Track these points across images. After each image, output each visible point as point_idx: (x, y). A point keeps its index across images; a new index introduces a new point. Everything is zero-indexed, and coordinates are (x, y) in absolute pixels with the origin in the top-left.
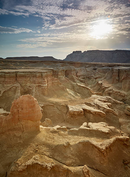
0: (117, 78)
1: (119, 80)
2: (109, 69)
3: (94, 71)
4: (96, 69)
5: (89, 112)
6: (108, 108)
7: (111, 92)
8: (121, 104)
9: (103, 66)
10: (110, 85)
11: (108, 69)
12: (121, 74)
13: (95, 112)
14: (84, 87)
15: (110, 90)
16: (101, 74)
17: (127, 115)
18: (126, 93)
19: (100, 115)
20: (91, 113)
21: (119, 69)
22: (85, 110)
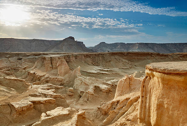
0: (50, 66)
1: (52, 67)
2: (36, 58)
3: (19, 61)
4: (22, 59)
5: (39, 102)
6: (55, 94)
7: (48, 79)
8: (62, 88)
9: (29, 56)
10: (45, 73)
11: (34, 58)
12: (54, 62)
13: (45, 101)
14: (15, 80)
15: (47, 78)
16: (28, 63)
17: (70, 96)
18: (63, 78)
19: (50, 103)
20: (42, 103)
21: (51, 57)
22: (34, 102)
